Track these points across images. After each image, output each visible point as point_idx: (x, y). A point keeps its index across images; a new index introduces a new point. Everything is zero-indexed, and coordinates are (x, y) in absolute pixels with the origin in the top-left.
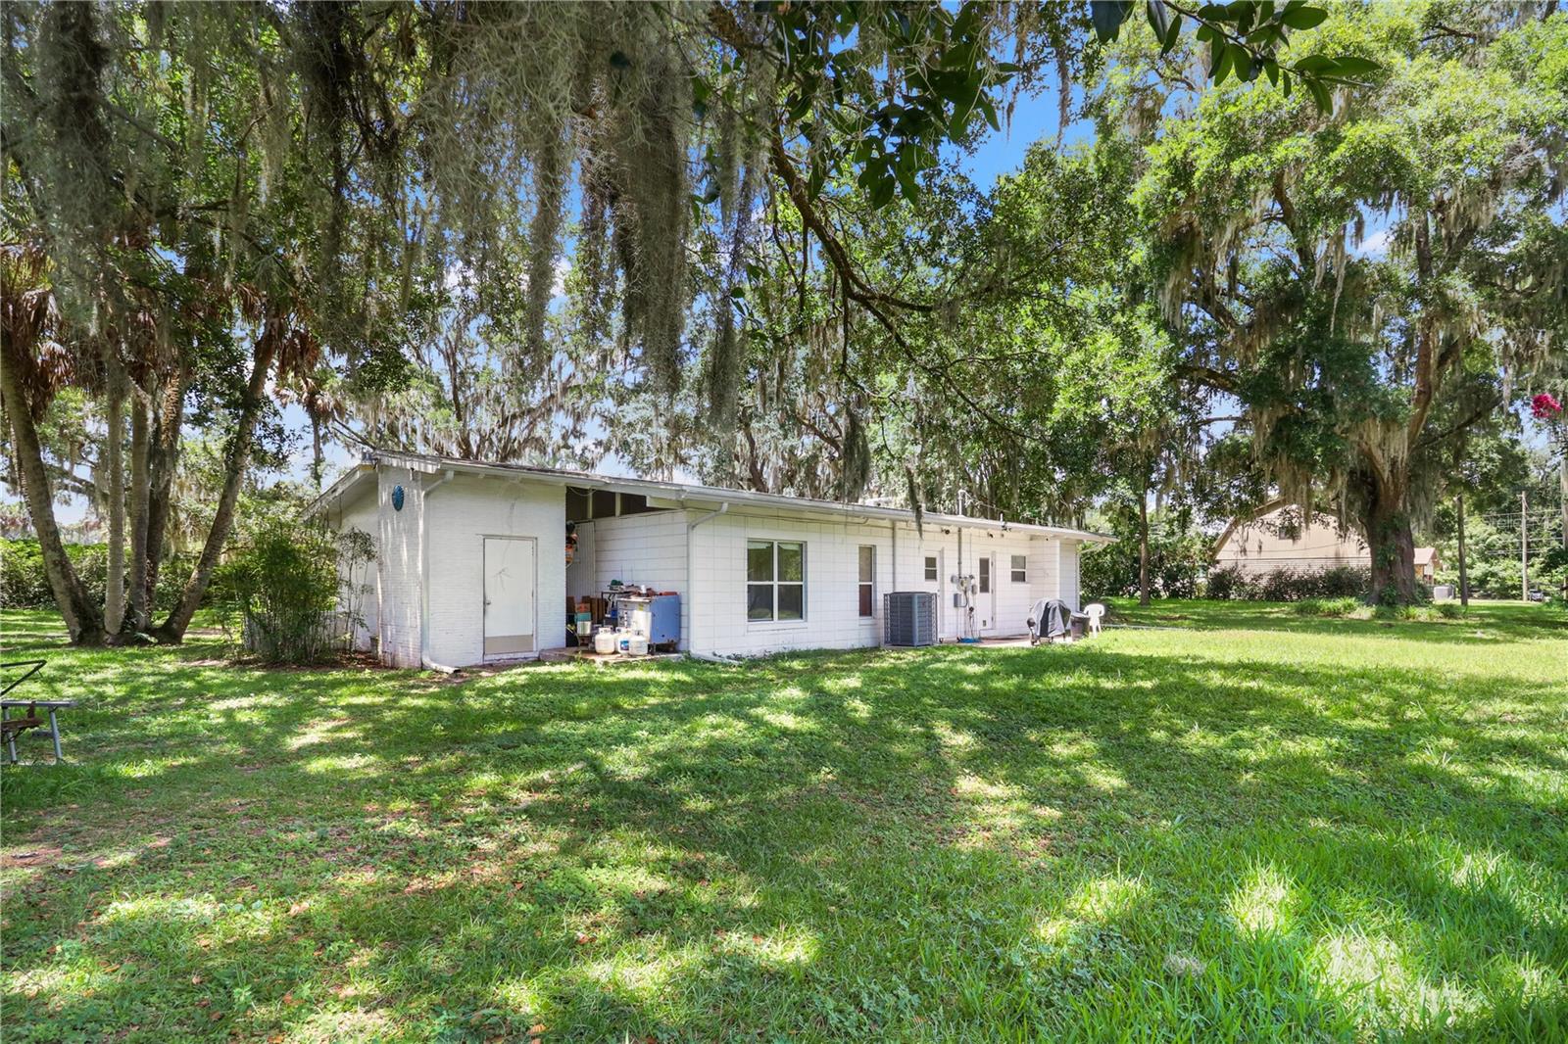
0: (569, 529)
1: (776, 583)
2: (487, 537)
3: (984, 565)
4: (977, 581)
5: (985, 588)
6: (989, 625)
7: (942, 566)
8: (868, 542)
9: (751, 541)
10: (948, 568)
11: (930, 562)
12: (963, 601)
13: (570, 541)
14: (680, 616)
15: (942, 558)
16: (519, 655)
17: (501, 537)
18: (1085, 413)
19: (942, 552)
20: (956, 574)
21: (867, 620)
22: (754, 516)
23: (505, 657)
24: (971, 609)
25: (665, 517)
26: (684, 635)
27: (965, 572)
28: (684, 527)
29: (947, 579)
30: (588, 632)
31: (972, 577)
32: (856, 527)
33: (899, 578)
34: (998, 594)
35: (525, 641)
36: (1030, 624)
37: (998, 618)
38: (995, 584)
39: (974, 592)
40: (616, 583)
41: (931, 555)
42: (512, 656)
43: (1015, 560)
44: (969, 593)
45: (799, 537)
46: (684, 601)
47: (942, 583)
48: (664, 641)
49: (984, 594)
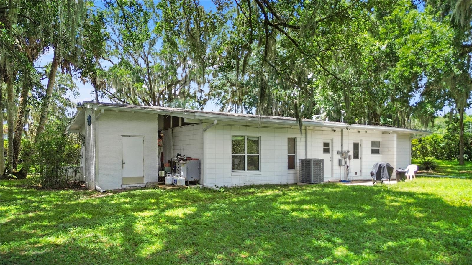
0: (159, 132)
1: (246, 155)
2: (123, 136)
3: (356, 146)
4: (351, 153)
5: (356, 156)
6: (359, 174)
7: (333, 147)
8: (292, 136)
9: (233, 136)
10: (336, 147)
11: (326, 145)
12: (343, 163)
13: (160, 137)
14: (200, 169)
15: (332, 143)
16: (137, 185)
17: (129, 136)
18: (410, 72)
19: (332, 140)
20: (340, 150)
21: (292, 171)
22: (235, 125)
23: (131, 185)
24: (348, 167)
25: (195, 127)
26: (201, 178)
27: (345, 149)
28: (202, 130)
29: (335, 153)
30: (163, 175)
31: (348, 152)
32: (286, 129)
33: (308, 152)
34: (363, 160)
35: (141, 179)
36: (372, 174)
37: (363, 171)
38: (362, 154)
39: (350, 159)
40: (179, 155)
41: (327, 141)
42: (133, 185)
43: (374, 144)
44: (347, 159)
45: (257, 134)
46: (202, 163)
47: (333, 154)
48: (193, 180)
49: (356, 160)
